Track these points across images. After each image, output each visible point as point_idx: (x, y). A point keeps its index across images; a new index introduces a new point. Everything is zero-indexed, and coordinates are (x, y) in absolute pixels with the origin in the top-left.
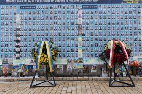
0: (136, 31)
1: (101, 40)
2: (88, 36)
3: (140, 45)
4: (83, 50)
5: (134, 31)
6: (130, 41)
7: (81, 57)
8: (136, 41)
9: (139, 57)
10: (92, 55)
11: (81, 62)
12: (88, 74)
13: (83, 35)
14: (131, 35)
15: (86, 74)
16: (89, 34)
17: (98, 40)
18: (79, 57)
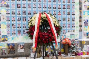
0: (70, 4)
1: (30, 14)
2: (14, 8)
3: (73, 21)
4: (8, 26)
5: (68, 4)
6: (63, 16)
7: (6, 34)
8: (70, 16)
9: (73, 33)
10: (19, 32)
11: (5, 40)
12: (15, 54)
13: (8, 6)
14: (65, 8)
15: (11, 55)
16: (15, 6)
17: (27, 13)
18: (2, 34)
